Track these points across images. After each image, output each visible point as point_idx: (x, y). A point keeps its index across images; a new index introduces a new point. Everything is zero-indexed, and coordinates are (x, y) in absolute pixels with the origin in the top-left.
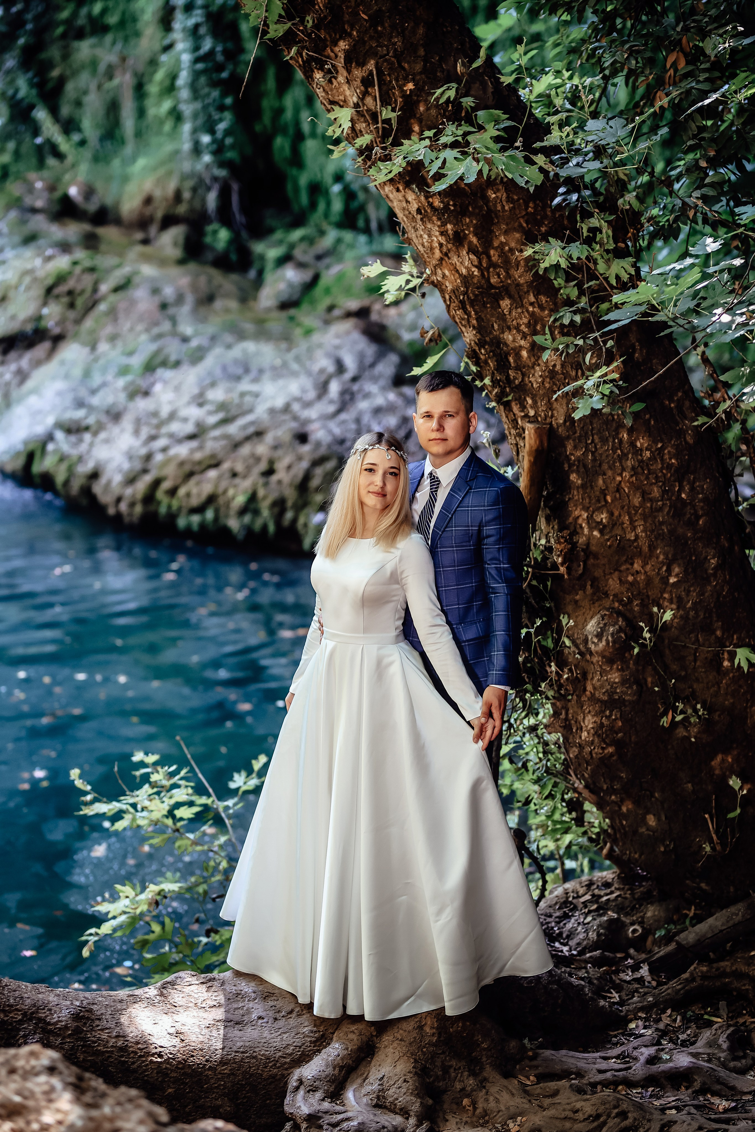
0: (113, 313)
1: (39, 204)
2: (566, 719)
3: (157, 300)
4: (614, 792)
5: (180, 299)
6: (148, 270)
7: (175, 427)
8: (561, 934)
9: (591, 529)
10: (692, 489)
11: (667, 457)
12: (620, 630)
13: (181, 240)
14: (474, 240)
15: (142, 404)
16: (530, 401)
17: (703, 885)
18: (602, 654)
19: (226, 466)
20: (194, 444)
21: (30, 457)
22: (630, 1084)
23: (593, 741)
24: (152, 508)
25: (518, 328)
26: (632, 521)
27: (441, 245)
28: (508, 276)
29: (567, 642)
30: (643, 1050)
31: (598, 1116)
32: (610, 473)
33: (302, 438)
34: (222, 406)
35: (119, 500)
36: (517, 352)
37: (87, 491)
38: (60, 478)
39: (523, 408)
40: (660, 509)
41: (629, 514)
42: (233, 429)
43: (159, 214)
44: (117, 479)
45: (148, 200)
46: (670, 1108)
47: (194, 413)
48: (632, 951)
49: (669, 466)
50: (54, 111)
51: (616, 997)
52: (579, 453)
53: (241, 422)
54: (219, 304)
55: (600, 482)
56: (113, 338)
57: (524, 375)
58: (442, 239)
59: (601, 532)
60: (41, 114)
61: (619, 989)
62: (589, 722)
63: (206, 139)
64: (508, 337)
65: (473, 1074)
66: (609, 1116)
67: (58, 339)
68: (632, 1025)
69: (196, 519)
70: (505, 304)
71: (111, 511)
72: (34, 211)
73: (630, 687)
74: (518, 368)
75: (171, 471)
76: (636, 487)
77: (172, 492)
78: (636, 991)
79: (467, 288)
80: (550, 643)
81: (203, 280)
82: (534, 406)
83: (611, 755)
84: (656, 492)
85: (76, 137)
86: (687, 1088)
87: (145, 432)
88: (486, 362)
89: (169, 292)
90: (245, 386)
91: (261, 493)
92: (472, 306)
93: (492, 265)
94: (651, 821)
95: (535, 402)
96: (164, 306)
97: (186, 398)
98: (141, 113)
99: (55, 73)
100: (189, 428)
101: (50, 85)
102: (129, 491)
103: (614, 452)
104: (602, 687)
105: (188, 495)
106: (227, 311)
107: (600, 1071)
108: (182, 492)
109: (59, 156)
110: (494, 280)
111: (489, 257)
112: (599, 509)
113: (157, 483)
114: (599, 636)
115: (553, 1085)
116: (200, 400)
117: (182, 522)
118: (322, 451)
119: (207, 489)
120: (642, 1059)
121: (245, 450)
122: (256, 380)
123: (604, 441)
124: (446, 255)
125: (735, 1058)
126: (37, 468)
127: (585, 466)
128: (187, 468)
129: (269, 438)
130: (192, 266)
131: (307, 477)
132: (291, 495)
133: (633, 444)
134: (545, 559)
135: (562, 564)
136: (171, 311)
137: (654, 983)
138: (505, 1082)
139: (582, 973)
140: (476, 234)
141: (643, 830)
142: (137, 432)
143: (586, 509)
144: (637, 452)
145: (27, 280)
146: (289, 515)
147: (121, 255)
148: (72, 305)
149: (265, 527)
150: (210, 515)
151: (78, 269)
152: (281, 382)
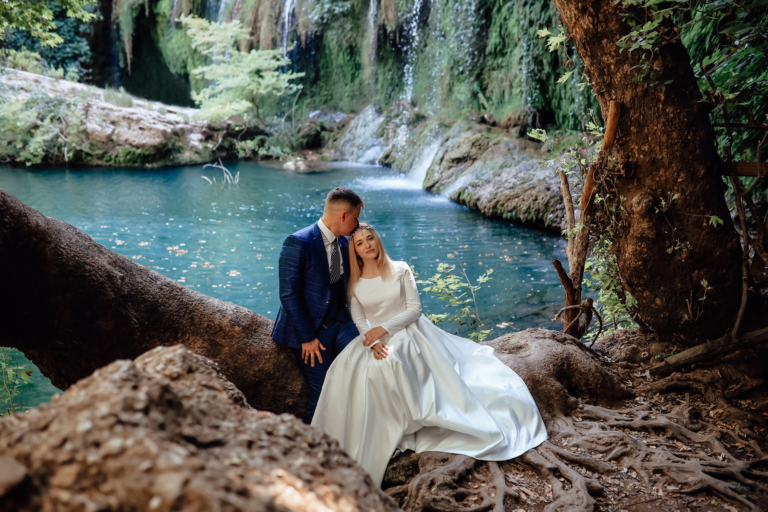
0: (493, 152)
1: (474, 119)
2: (619, 247)
3: (507, 147)
4: (640, 285)
5: (515, 147)
6: (506, 139)
7: (506, 185)
8: (608, 352)
9: (639, 154)
10: (694, 134)
11: (682, 117)
12: (650, 201)
13: (518, 131)
14: (592, 10)
15: (497, 178)
16: (613, 91)
17: (682, 336)
18: (638, 213)
19: (521, 197)
20: (511, 190)
21: (460, 194)
22: (632, 429)
23: (631, 259)
24: (495, 210)
25: (610, 54)
26: (660, 149)
27: (575, 15)
28: (607, 26)
29: (622, 208)
30: (642, 412)
31: (611, 444)
32: (651, 125)
33: (548, 189)
34: (523, 178)
35: (485, 207)
36: (609, 66)
37: (476, 205)
38: (467, 201)
39: (610, 95)
40: (676, 144)
41: (659, 145)
42: (525, 186)
43: (513, 124)
44: (486, 200)
45: (509, 119)
46: (653, 445)
47: (513, 180)
48: (642, 364)
49: (683, 122)
50: (484, 94)
51: (631, 384)
52: (636, 116)
53: (528, 183)
54: (527, 150)
55: (646, 130)
56: (491, 159)
57: (611, 78)
58: (576, 12)
59: (644, 155)
60: (480, 95)
61: (632, 380)
62: (630, 248)
63: (529, 99)
64: (605, 58)
65: (549, 412)
66: (617, 443)
67: (474, 160)
68: (637, 399)
69: (509, 214)
70: (605, 41)
71: (482, 211)
72: (472, 120)
73: (652, 231)
74: (609, 74)
75: (502, 198)
76: (664, 132)
77: (502, 205)
78: (642, 382)
79: (586, 35)
80: (613, 209)
81: (523, 142)
82: (616, 94)
83: (640, 266)
84: (675, 135)
85: (491, 103)
86: (663, 435)
87: (496, 186)
88: (594, 74)
89: (511, 145)
90: (531, 172)
91: (532, 206)
92: (588, 45)
93: (599, 22)
94: (658, 301)
95: (616, 92)
96: (509, 150)
97: (511, 176)
98: (511, 93)
99: (486, 82)
100: (511, 185)
101: (484, 87)
102: (488, 205)
103: (654, 114)
104: (638, 230)
105: (507, 206)
106: (530, 152)
107: (616, 420)
108: (505, 205)
109: (485, 108)
110: (599, 30)
111: (598, 18)
112: (644, 144)
113: (498, 202)
114: (638, 203)
115: (589, 423)
116: (515, 177)
117: (504, 216)
118: (554, 193)
119: (514, 204)
120: (640, 417)
121: (529, 192)
122: (535, 170)
123: (650, 109)
124: (578, 20)
125: (692, 423)
126: (461, 198)
127: (639, 122)
128: (508, 197)
129: (537, 189)
130: (521, 139)
131: (548, 202)
132: (542, 207)
133: (664, 110)
134: (614, 167)
135: (623, 168)
136: (511, 151)
137: (652, 380)
138: (564, 418)
139: (615, 371)
140: (592, 7)
141: (653, 305)
142: (494, 186)
143: (637, 144)
144: (667, 114)
145: (467, 141)
146: (541, 214)
147: (498, 135)
148: (480, 149)
149: (532, 218)
150: (514, 213)
151: (483, 138)
152: (543, 171)
